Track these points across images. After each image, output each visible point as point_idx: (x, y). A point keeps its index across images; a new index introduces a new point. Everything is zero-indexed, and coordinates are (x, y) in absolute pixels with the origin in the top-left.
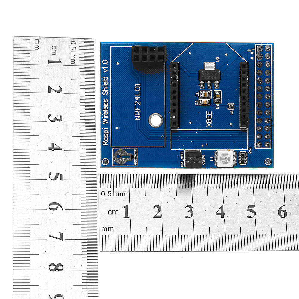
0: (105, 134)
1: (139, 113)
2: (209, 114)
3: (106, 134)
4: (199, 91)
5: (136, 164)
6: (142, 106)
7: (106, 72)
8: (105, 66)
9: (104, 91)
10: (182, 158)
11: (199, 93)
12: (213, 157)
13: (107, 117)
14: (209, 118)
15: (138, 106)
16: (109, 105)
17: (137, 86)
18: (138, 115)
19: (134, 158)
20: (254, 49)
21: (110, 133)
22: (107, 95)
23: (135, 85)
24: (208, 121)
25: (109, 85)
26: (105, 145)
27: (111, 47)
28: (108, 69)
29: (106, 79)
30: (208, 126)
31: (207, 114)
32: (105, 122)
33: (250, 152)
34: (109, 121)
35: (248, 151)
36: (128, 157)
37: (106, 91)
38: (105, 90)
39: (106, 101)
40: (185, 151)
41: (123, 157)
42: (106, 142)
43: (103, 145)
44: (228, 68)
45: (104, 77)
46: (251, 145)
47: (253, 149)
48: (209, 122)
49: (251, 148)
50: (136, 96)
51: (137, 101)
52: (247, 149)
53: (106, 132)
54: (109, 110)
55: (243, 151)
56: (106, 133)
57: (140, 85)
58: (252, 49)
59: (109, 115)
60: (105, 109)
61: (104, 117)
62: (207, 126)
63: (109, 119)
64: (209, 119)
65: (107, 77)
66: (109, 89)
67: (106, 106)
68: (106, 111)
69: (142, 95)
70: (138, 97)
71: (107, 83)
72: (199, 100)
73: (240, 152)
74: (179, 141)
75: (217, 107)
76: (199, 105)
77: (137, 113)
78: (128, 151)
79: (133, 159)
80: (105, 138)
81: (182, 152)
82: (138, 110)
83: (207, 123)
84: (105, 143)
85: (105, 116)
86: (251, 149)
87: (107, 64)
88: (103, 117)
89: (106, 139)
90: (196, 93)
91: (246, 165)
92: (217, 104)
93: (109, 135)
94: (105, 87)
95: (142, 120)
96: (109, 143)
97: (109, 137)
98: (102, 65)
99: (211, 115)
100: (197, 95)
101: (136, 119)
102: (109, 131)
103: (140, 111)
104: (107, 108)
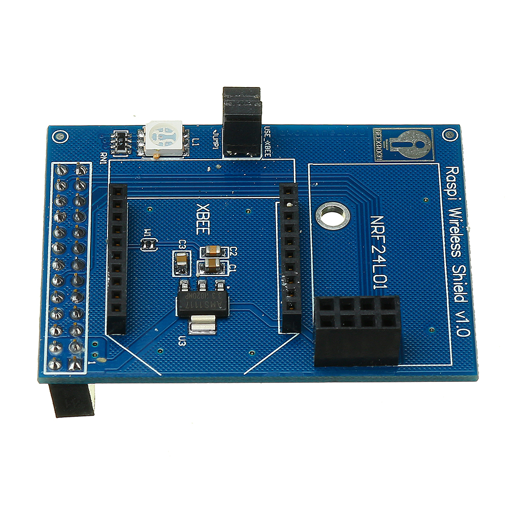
0: (455, 188)
1: (375, 231)
2: (203, 229)
3: (452, 189)
4: (228, 275)
5: (377, 132)
6: (368, 245)
7: (461, 313)
8: (463, 325)
9: (461, 272)
10: (268, 143)
11: (229, 271)
12: (193, 145)
13: (452, 221)
14: (203, 221)
15: (379, 244)
16: (448, 244)
17: (383, 285)
18: (376, 227)
19: (382, 143)
20: (89, 363)
21: (442, 190)
22: (455, 266)
23: (385, 286)
24: (206, 216)
25: (451, 286)
26: (453, 168)
27: (451, 365)
28: (454, 318)
29: (459, 298)
30: (206, 206)
31: (209, 229)
32: (455, 212)
33: (103, 155)
34: (446, 214)
35: (110, 156)
36: (396, 145)
37: (455, 273)
38: (461, 275)
39: (456, 253)
40: (261, 156)
41: (409, 145)
42: (451, 173)
43: (458, 168)
44: (157, 323)
45: (463, 301)
46: (100, 170)
47: (96, 160)
48: (204, 213)
49: (101, 163)
50: (382, 263)
51: (381, 255)
52: (109, 161)
53: (452, 193)
54: (448, 237)
55: (122, 158)
56: (452, 190)
57: (375, 287)
58: (94, 363)
59: (448, 226)
60: (456, 237)
61: (459, 221)
62: (209, 205)
63: (448, 218)
64: (203, 220)
65: (456, 301)
66: (451, 277)
67: (455, 244)
68: (455, 232)
69: (369, 265)
70: (379, 261)
71: (455, 290)
72: (228, 258)
73: (127, 156)
74: (274, 175)
75: (182, 243)
76: (228, 248)
77: (380, 230)
78: (398, 156)
79: (384, 139)
80: (454, 180)
81: (268, 154)
82: (378, 237)
83: (207, 211)
84: (452, 171)
85: (457, 223)
86: (101, 160)
87: (458, 329)
88: (462, 220)
89: (451, 178)
90: (235, 270)
91: (114, 131)
92: (182, 250)
93: (444, 187)
94: (459, 282)
95: (366, 216)
96: (444, 171)
97: (444, 183)
98: (471, 326)
99: (197, 226)
100: (232, 268)
101: (381, 217)
102: (444, 194)
103: (372, 235)
104: (454, 239)
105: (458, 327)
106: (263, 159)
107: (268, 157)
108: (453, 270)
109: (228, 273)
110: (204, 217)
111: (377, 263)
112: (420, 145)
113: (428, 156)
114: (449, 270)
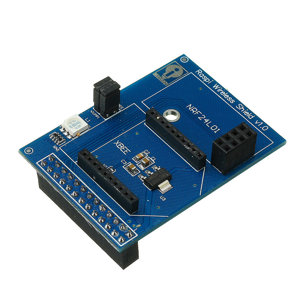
1: (193, 111)
2: (126, 151)
5: (156, 75)
6: (197, 119)
7: (257, 122)
8: (262, 126)
9: (241, 107)
11: (153, 161)
12: (88, 122)
13: (218, 91)
15: (199, 115)
16: (226, 100)
17: (217, 129)
18: (192, 110)
20: (135, 230)
21: (203, 82)
22: (236, 106)
23: (219, 129)
24: (121, 145)
25: (243, 114)
26: (198, 71)
27: (273, 143)
28: (256, 125)
29: (251, 117)
30: (118, 142)
31: (128, 150)
32: (216, 87)
33: (54, 147)
34: (214, 89)
35: (58, 146)
36: (168, 75)
37: (240, 109)
38: (242, 108)
39: (233, 101)
40: (120, 110)
41: (172, 72)
42: (200, 73)
43: (200, 70)
44: (146, 198)
45: (253, 117)
46: (59, 154)
47: (54, 151)
48: (120, 145)
49: (57, 151)
50: (208, 122)
51: (205, 119)
52: (60, 148)
53: (207, 80)
54: (223, 97)
55: (64, 144)
56: (205, 79)
57: (215, 132)
58: (137, 229)
59: (219, 93)
60: (226, 95)
62: (118, 141)
63: (216, 91)
64: (122, 148)
65: (250, 118)
66: (240, 111)
67: (228, 98)
68: (224, 94)
69: (205, 125)
70: (207, 121)
71: (246, 115)
72: (148, 156)
73: (65, 142)
74: (133, 114)
75: (123, 161)
76: (143, 152)
77: (195, 110)
78: (173, 79)
79: (161, 76)
80: (204, 75)
82: (197, 113)
83: (121, 143)
84: (199, 72)
85: (221, 90)
86: (56, 150)
87: (262, 128)
88: (222, 88)
89: (202, 75)
90: (155, 159)
91: (49, 135)
92: (126, 164)
93: (203, 80)
94: (244, 111)
95: (185, 108)
96: (196, 74)
97: (201, 78)
98: (265, 124)
99: (123, 151)
100: (153, 159)
101: (191, 105)
102: (205, 82)
103: (194, 113)
104: (226, 96)
105: (261, 127)
106: (122, 111)
107: (123, 109)
108: (237, 108)
109: (154, 162)
110: (121, 147)
111: (207, 123)
112: (177, 70)
113: (184, 72)
114: (237, 110)
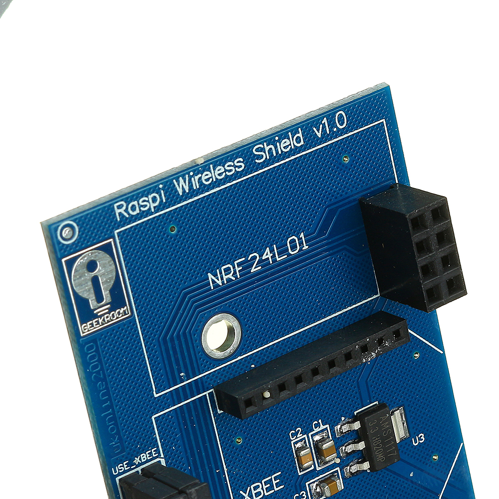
0: (146, 199)
1: (230, 276)
2: (274, 482)
3: (148, 201)
4: (327, 426)
5: (86, 329)
7: (316, 132)
8: (332, 124)
10: (137, 461)
11: (322, 427)
13: (196, 185)
14: (265, 487)
15: (246, 265)
16: (228, 179)
17: (300, 239)
18: (225, 277)
19: (101, 316)
21: (154, 213)
22: (257, 160)
23: (302, 235)
24: (255, 488)
25: (285, 155)
26: (117, 211)
27: (384, 120)
28: (324, 137)
29: (298, 141)
30: (244, 494)
31: (273, 477)
32: (181, 186)
34: (186, 196)
36: (99, 298)
37: (266, 156)
38: (267, 149)
39: (239, 164)
40: (158, 459)
41: (95, 280)
42: (126, 210)
43: (116, 205)
44: (403, 477)
45: (300, 135)
48: (254, 492)
50: (272, 251)
51: (261, 256)
53: (154, 200)
54: (218, 183)
56: (149, 203)
57: (305, 247)
59: (203, 188)
60: (217, 172)
61: (192, 176)
62: (241, 492)
63: (192, 193)
64: (262, 488)
65: (302, 143)
66: (272, 159)
67: (226, 171)
68: (210, 175)
69: (279, 265)
70: (270, 255)
71: (288, 149)
72: (305, 436)
74: (181, 431)
76: (292, 442)
77: (227, 271)
78: (116, 290)
79: (96, 316)
80: (135, 203)
81: (153, 453)
82: (238, 269)
83: (250, 488)
84: (122, 210)
85: (197, 178)
87: (337, 128)
88: (191, 174)
89: (133, 208)
90: (320, 421)
92: (307, 494)
93: (149, 212)
94: (276, 147)
95: (214, 294)
96: (125, 221)
97: (142, 215)
98: (330, 113)
99: (273, 491)
100: (317, 425)
101: (210, 276)
102: (157, 209)
103: (236, 278)
104: (219, 175)
105: (335, 129)
106: (162, 456)
107: (157, 451)
108: (262, 161)
109: (325, 427)
110: (259, 490)
111: (273, 257)
112: (92, 266)
113: (107, 249)
114: (267, 163)
